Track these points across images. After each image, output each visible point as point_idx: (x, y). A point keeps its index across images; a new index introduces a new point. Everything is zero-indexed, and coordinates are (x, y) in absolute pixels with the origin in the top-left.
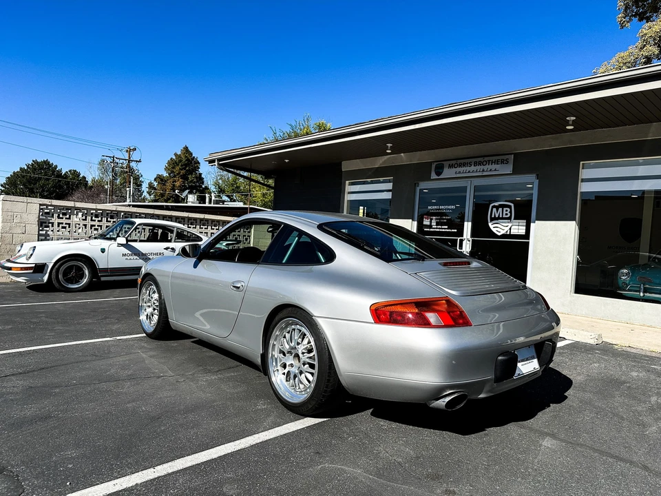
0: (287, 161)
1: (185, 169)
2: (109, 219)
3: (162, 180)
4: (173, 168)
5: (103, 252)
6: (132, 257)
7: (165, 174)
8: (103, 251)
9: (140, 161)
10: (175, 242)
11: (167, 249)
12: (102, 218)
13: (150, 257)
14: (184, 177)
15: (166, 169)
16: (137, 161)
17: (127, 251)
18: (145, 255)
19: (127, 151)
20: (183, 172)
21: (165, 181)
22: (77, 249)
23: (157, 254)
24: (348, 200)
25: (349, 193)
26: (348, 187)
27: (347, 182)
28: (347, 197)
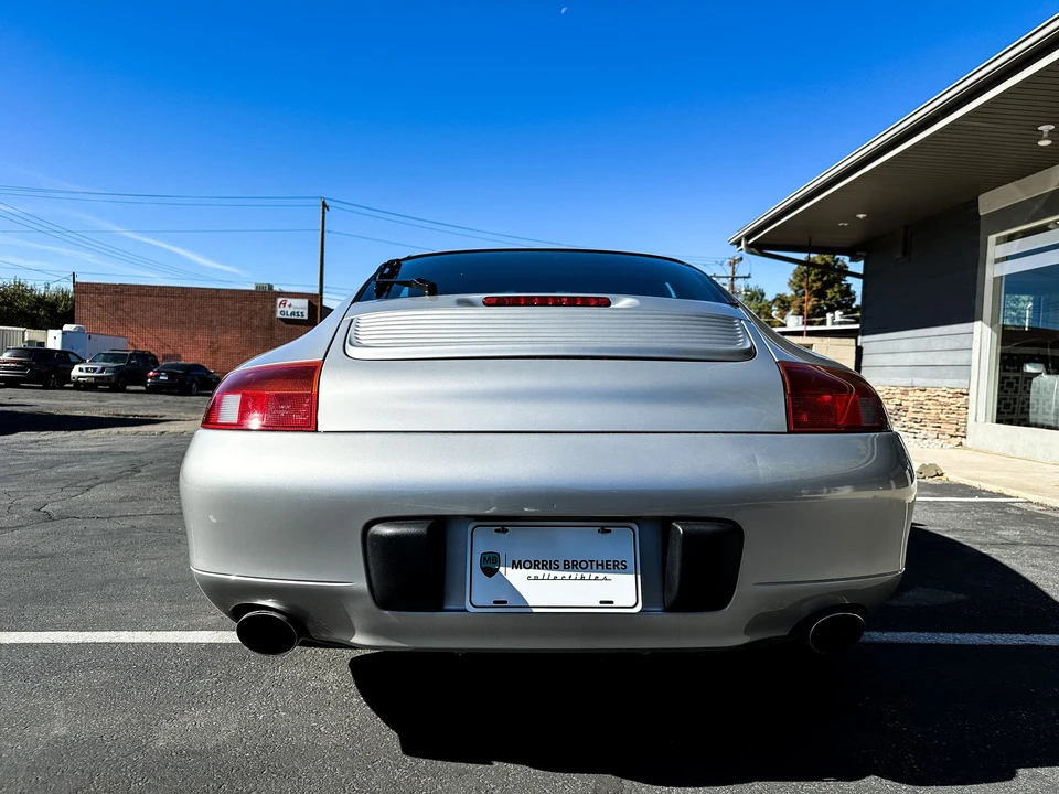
0: (861, 216)
1: (820, 279)
3: (783, 302)
4: (802, 280)
7: (789, 293)
9: (749, 277)
14: (820, 294)
15: (791, 283)
16: (745, 277)
19: (731, 264)
20: (817, 285)
21: (789, 303)
24: (995, 278)
25: (997, 261)
26: (994, 249)
27: (992, 238)
28: (993, 271)
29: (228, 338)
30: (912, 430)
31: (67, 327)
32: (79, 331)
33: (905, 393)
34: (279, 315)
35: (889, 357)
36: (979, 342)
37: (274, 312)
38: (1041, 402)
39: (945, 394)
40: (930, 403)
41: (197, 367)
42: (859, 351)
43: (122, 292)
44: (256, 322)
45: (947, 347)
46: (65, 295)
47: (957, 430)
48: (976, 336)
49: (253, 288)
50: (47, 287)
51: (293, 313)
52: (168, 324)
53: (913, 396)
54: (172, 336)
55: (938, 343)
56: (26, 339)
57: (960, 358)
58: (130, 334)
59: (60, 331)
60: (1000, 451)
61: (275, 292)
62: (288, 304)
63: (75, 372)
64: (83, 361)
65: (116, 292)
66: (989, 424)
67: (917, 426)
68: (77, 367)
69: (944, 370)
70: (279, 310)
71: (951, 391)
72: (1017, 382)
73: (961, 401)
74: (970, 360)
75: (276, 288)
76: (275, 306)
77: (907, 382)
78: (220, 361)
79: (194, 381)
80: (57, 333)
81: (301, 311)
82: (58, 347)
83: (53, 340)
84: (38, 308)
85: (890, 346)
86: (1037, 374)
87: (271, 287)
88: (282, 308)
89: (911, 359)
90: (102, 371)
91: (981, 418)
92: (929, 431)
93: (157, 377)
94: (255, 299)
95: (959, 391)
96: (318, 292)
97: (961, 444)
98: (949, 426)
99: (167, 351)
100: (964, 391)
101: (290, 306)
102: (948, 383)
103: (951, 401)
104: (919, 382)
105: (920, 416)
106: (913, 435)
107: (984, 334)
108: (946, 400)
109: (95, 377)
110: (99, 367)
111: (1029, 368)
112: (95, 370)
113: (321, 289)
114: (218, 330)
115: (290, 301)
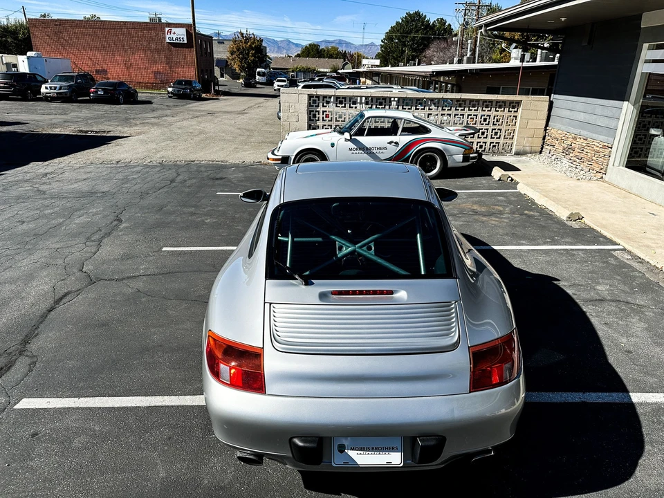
0: (563, 19)
2: (351, 105)
5: (333, 147)
6: (357, 152)
8: (333, 145)
10: (400, 135)
11: (390, 143)
12: (345, 104)
13: (374, 151)
17: (353, 146)
18: (369, 149)
22: (312, 144)
23: (380, 148)
24: (642, 73)
25: (647, 61)
26: (647, 53)
27: (646, 45)
28: (643, 68)
29: (136, 57)
30: (575, 163)
31: (29, 54)
32: (39, 57)
33: (575, 139)
34: (168, 41)
35: (569, 112)
36: (625, 113)
37: (164, 38)
38: (657, 150)
39: (598, 145)
40: (588, 148)
41: (121, 84)
42: (551, 104)
43: (60, 25)
44: (153, 46)
45: (605, 114)
46: (22, 25)
47: (601, 169)
48: (624, 111)
49: (148, 21)
50: (8, 19)
51: (177, 39)
52: (96, 48)
53: (579, 142)
54: (98, 56)
55: (599, 110)
56: (4, 62)
57: (612, 124)
58: (71, 56)
59: (25, 57)
60: (623, 187)
61: (163, 23)
62: (172, 32)
63: (43, 90)
64: (46, 81)
65: (56, 25)
66: (621, 167)
67: (578, 161)
68: (43, 86)
69: (600, 129)
70: (167, 36)
71: (602, 144)
72: (641, 151)
73: (607, 151)
74: (617, 127)
75: (163, 21)
76: (164, 33)
77: (577, 131)
78: (133, 74)
79: (120, 94)
80: (24, 58)
81: (182, 37)
82: (27, 71)
83: (23, 64)
84: (5, 36)
85: (570, 105)
86: (657, 136)
87: (160, 19)
88: (169, 36)
89: (582, 117)
90: (60, 89)
91: (617, 164)
92: (585, 166)
93: (96, 92)
94: (151, 29)
95: (606, 144)
96: (192, 23)
97: (602, 178)
98: (597, 165)
99: (98, 68)
100: (610, 146)
101: (174, 33)
102: (601, 138)
103: (601, 150)
104: (584, 133)
105: (581, 155)
106: (575, 166)
107: (629, 111)
108: (598, 149)
109: (57, 93)
110: (58, 86)
111: (653, 131)
112: (55, 88)
113: (194, 21)
114: (129, 52)
115: (174, 30)
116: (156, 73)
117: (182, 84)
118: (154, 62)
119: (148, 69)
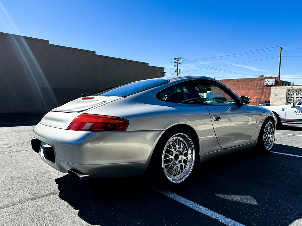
5: (283, 110)
6: (300, 114)
17: (296, 110)
31: (208, 92)
32: (211, 93)
37: (264, 84)
44: (258, 87)
51: (270, 84)
59: (206, 93)
61: (264, 78)
62: (268, 81)
70: (265, 83)
75: (265, 76)
76: (264, 82)
81: (272, 83)
82: (205, 97)
83: (205, 95)
87: (263, 76)
88: (266, 82)
94: (258, 81)
101: (269, 81)
113: (279, 75)
114: (247, 90)
115: (269, 80)
116: (257, 98)
117: (267, 102)
118: (257, 94)
119: (254, 97)
